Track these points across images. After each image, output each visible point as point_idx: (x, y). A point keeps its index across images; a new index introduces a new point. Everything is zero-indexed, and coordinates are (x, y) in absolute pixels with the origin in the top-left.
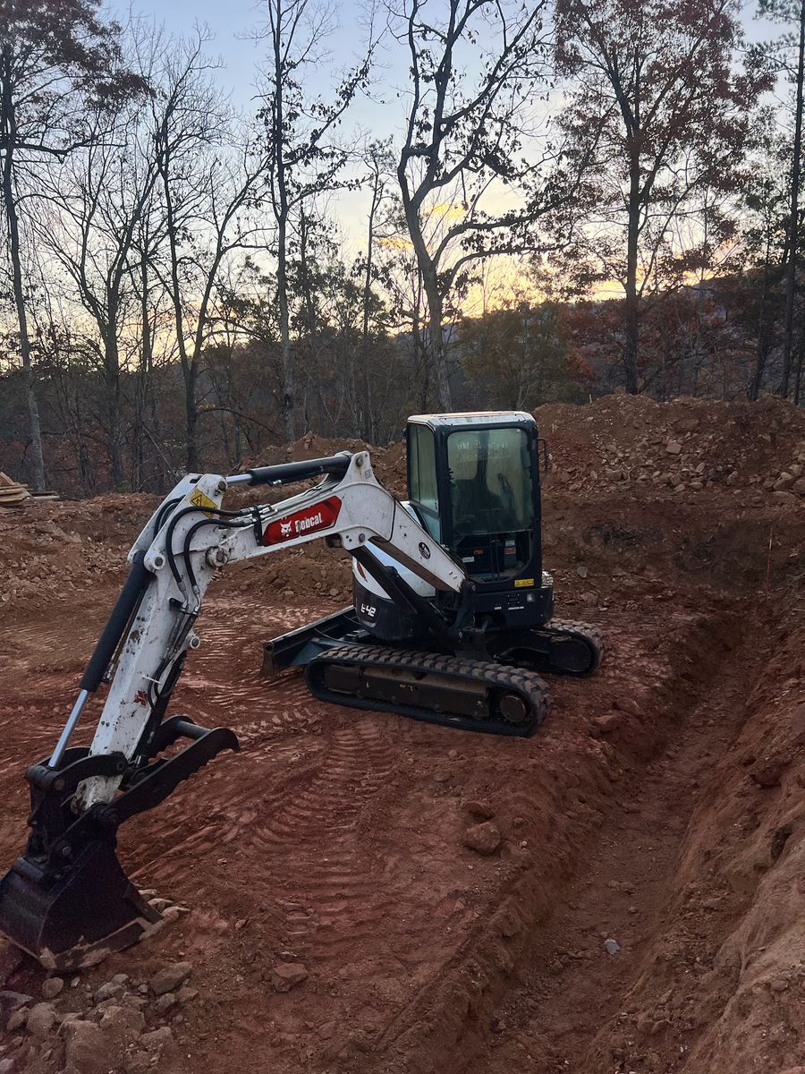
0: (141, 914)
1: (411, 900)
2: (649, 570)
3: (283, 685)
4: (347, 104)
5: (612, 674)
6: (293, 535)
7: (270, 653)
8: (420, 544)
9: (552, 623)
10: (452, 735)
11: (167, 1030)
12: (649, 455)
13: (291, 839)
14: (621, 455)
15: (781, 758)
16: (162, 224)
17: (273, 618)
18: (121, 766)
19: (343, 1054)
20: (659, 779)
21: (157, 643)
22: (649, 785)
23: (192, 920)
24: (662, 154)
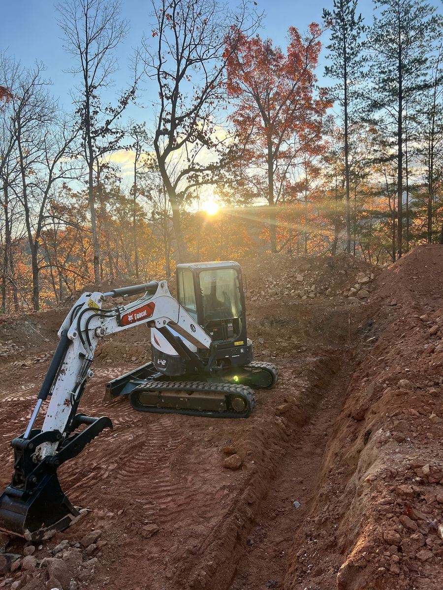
0: (70, 512)
1: (202, 493)
2: (293, 338)
3: (116, 406)
4: (124, 107)
5: (282, 387)
6: (134, 321)
7: (109, 389)
8: (191, 325)
9: (252, 364)
10: (209, 421)
11: (96, 559)
12: (289, 282)
13: (137, 474)
14: (275, 283)
15: (364, 407)
16: (16, 165)
17: (102, 374)
18: (58, 436)
19: (185, 556)
20: (309, 433)
21: (74, 375)
22: (305, 437)
23: (94, 514)
24: (282, 136)
